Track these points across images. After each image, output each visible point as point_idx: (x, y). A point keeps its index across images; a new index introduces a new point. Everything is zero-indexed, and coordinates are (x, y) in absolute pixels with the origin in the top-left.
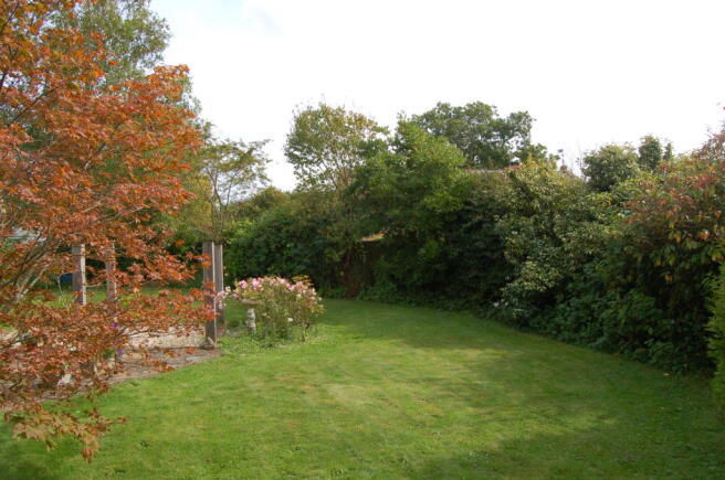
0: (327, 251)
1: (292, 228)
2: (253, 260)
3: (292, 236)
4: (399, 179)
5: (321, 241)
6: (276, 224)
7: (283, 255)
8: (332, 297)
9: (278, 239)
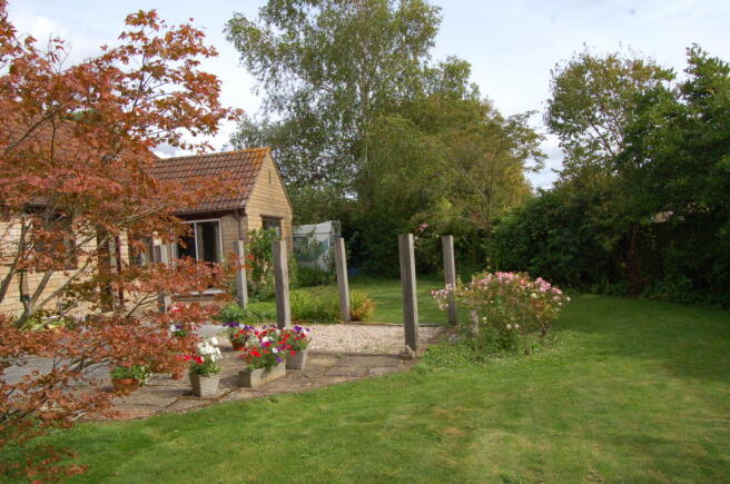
0: (597, 237)
1: (556, 212)
2: (515, 250)
3: (557, 221)
4: (688, 137)
5: (589, 225)
6: (539, 207)
7: (547, 243)
8: (610, 294)
9: (540, 225)
